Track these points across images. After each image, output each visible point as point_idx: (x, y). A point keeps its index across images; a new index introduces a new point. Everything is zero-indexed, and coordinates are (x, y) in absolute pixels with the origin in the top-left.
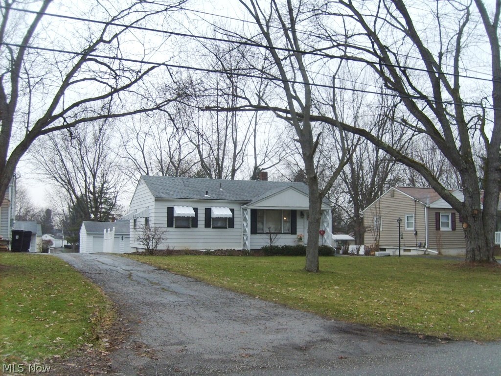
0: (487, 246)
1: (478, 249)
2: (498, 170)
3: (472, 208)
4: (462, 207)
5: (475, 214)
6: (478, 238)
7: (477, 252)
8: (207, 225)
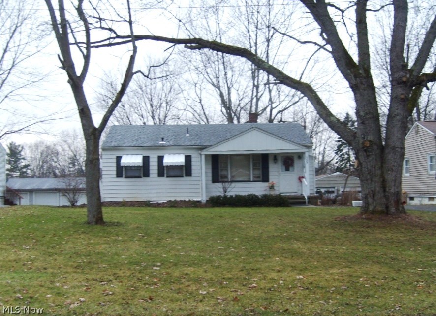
0: (385, 191)
1: (371, 195)
2: (401, 83)
3: (364, 138)
4: (352, 138)
5: (367, 147)
6: (371, 181)
7: (370, 200)
8: (161, 174)
